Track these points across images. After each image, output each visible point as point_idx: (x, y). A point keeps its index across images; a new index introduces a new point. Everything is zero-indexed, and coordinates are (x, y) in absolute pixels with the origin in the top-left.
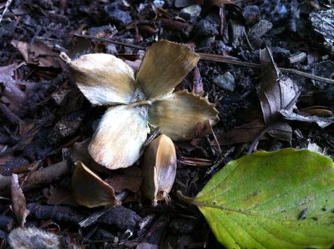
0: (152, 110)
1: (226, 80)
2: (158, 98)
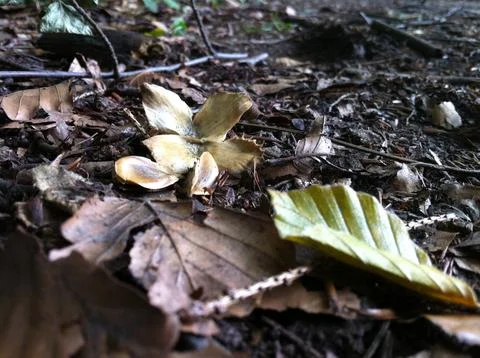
0: (202, 148)
1: (274, 150)
2: (210, 139)
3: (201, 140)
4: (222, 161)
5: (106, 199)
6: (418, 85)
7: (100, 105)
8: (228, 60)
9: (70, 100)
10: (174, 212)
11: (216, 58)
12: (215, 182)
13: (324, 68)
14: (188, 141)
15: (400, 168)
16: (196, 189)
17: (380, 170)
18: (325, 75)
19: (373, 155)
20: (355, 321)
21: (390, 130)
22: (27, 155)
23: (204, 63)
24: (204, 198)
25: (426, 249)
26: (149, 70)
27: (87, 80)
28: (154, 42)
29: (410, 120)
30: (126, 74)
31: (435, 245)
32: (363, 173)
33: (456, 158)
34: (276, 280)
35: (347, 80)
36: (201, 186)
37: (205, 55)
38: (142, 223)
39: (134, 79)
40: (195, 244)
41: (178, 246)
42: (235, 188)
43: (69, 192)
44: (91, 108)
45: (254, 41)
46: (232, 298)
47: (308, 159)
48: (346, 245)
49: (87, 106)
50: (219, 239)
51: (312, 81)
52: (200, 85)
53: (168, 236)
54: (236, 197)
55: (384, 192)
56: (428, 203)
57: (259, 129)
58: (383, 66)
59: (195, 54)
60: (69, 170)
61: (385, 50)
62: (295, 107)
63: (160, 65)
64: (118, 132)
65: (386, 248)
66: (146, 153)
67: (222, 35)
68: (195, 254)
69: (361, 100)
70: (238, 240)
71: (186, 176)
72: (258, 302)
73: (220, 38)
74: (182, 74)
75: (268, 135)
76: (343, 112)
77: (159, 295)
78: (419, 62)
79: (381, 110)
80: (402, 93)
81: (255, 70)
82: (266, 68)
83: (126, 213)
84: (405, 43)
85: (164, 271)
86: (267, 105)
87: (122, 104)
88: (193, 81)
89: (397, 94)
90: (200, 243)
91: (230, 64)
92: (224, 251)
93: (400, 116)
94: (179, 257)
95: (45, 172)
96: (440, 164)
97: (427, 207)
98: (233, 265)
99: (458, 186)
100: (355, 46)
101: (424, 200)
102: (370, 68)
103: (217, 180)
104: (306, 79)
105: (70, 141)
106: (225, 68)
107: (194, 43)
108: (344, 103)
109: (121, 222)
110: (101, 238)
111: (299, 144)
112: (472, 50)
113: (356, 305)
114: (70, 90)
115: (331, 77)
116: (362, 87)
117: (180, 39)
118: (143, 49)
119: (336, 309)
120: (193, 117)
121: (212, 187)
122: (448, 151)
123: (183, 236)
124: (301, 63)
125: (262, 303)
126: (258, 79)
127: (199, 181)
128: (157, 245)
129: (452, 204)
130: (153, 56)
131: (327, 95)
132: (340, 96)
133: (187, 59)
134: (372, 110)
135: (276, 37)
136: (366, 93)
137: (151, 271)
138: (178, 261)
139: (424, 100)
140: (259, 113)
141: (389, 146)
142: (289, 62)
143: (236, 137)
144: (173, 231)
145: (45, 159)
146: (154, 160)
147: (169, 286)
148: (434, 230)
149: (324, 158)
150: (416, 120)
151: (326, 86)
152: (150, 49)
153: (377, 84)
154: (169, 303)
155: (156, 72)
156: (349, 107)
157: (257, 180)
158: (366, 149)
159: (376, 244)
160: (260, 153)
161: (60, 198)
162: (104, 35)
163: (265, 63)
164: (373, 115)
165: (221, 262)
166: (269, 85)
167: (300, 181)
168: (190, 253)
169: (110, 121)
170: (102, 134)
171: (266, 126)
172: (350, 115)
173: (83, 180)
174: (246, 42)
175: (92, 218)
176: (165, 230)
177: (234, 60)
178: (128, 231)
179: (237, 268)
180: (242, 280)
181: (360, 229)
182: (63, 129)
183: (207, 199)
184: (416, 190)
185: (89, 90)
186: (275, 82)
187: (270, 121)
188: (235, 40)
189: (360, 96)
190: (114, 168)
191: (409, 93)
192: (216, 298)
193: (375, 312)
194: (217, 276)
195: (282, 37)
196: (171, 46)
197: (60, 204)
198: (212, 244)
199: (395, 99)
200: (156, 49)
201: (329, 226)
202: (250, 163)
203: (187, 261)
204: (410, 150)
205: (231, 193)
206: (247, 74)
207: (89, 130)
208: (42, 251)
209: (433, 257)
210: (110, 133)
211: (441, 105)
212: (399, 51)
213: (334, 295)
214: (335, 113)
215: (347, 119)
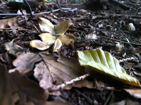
0: (57, 37)
1: (79, 38)
2: (60, 34)
3: (57, 35)
4: (63, 41)
5: (27, 53)
6: (122, 18)
7: (26, 24)
8: (65, 10)
9: (17, 22)
10: (48, 57)
11: (62, 10)
12: (61, 48)
13: (94, 13)
14: (53, 35)
15: (117, 43)
16: (55, 50)
17: (111, 44)
18: (94, 15)
19: (109, 39)
20: (103, 91)
21: (114, 32)
22: (4, 39)
23: (58, 11)
24: (57, 52)
25: (125, 68)
26: (41, 13)
27: (22, 16)
28: (43, 4)
29: (120, 29)
30: (34, 14)
31: (127, 67)
32: (105, 45)
33: (134, 40)
34: (79, 78)
35: (101, 16)
36: (56, 49)
37: (58, 9)
38: (38, 61)
39: (37, 16)
40: (54, 67)
41: (49, 68)
42: (67, 49)
43: (16, 51)
44: (23, 25)
45: (73, 4)
46: (65, 84)
47: (89, 41)
48: (100, 67)
49: (22, 24)
50: (61, 66)
51: (91, 17)
52: (57, 18)
53: (46, 65)
54: (67, 52)
55: (112, 51)
56: (125, 54)
57: (74, 31)
58: (112, 12)
59: (55, 8)
60: (16, 44)
61: (113, 7)
62: (85, 25)
63: (45, 12)
64: (32, 32)
65: (112, 68)
66: (40, 39)
67: (64, 2)
68: (54, 70)
69: (105, 22)
70: (68, 66)
71: (52, 46)
72: (73, 85)
73: (63, 3)
74: (51, 14)
75: (77, 33)
76: (100, 26)
77: (43, 83)
78: (123, 11)
79: (111, 26)
80: (117, 20)
81: (73, 13)
82: (77, 13)
83: (33, 58)
84: (118, 5)
85: (44, 76)
86: (77, 24)
87: (33, 23)
88: (55, 17)
89: (116, 21)
90: (56, 67)
91: (66, 11)
92: (63, 69)
93: (117, 27)
94: (49, 71)
95: (9, 45)
96: (129, 42)
97: (125, 55)
98: (66, 74)
99: (134, 49)
100: (104, 6)
101: (124, 53)
102: (108, 13)
103: (61, 47)
104: (89, 16)
105: (17, 35)
106: (64, 13)
107: (55, 5)
108: (100, 23)
109: (31, 60)
110: (25, 66)
111: (86, 36)
112: (138, 8)
113: (103, 86)
114: (17, 19)
115: (96, 15)
116: (106, 18)
117: (51, 3)
118: (40, 7)
119: (97, 87)
120: (54, 28)
121: (60, 49)
122: (131, 38)
123: (51, 65)
124: (87, 11)
125: (75, 85)
126: (74, 16)
127: (56, 48)
128: (42, 68)
129: (132, 54)
130: (43, 9)
131: (95, 21)
132: (99, 21)
133: (53, 10)
134: (109, 25)
135: (80, 3)
136: (107, 20)
137: (41, 76)
138: (49, 72)
139: (124, 23)
140: (75, 26)
141: (113, 37)
142: (84, 11)
143: (67, 34)
144: (48, 63)
145: (9, 40)
146: (42, 41)
147: (46, 80)
148: (127, 62)
149: (94, 40)
150: (122, 29)
151: (95, 18)
152: (42, 7)
153: (110, 18)
154: (46, 86)
155: (43, 14)
156: (102, 24)
157: (73, 47)
158: (107, 38)
159: (110, 67)
160: (74, 39)
161: (13, 53)
162: (27, 2)
163: (77, 11)
164: (109, 27)
165: (62, 73)
166: (78, 18)
167: (87, 47)
168: (53, 70)
169: (29, 29)
170: (27, 33)
171: (77, 30)
172: (102, 27)
173: (20, 47)
174: (71, 5)
175: (23, 59)
176: (45, 63)
177: (67, 10)
178: (33, 63)
179: (67, 75)
180: (69, 78)
181: (104, 62)
182: (15, 31)
183: (58, 53)
184: (122, 50)
185: (23, 19)
186: (79, 17)
187: (78, 29)
188: (68, 4)
189: (105, 21)
190: (30, 43)
191: (120, 20)
192: (60, 84)
193: (109, 88)
194: (61, 77)
195: (82, 3)
196: (48, 6)
197: (13, 55)
198: (59, 67)
199: (115, 22)
200: (43, 7)
201: (95, 62)
202: (72, 42)
203: (52, 73)
204: (120, 38)
205: (66, 51)
206: (71, 14)
207: (23, 31)
208: (6, 70)
209: (127, 71)
210: (29, 32)
211: (129, 24)
212: (116, 8)
213: (97, 83)
214: (97, 26)
215: (101, 28)
